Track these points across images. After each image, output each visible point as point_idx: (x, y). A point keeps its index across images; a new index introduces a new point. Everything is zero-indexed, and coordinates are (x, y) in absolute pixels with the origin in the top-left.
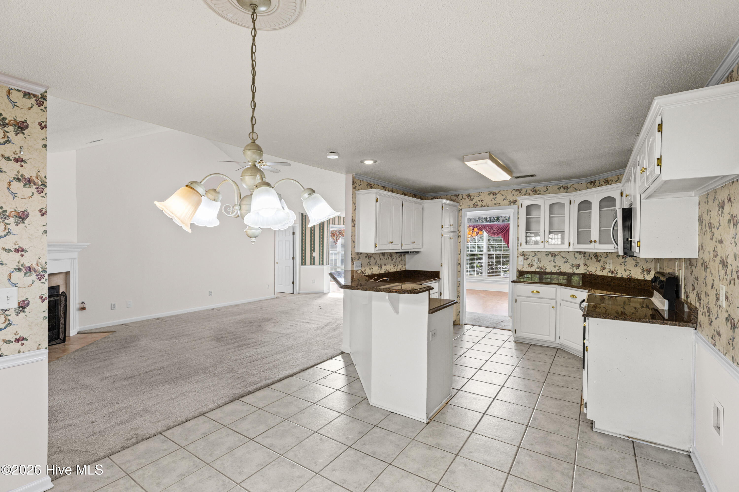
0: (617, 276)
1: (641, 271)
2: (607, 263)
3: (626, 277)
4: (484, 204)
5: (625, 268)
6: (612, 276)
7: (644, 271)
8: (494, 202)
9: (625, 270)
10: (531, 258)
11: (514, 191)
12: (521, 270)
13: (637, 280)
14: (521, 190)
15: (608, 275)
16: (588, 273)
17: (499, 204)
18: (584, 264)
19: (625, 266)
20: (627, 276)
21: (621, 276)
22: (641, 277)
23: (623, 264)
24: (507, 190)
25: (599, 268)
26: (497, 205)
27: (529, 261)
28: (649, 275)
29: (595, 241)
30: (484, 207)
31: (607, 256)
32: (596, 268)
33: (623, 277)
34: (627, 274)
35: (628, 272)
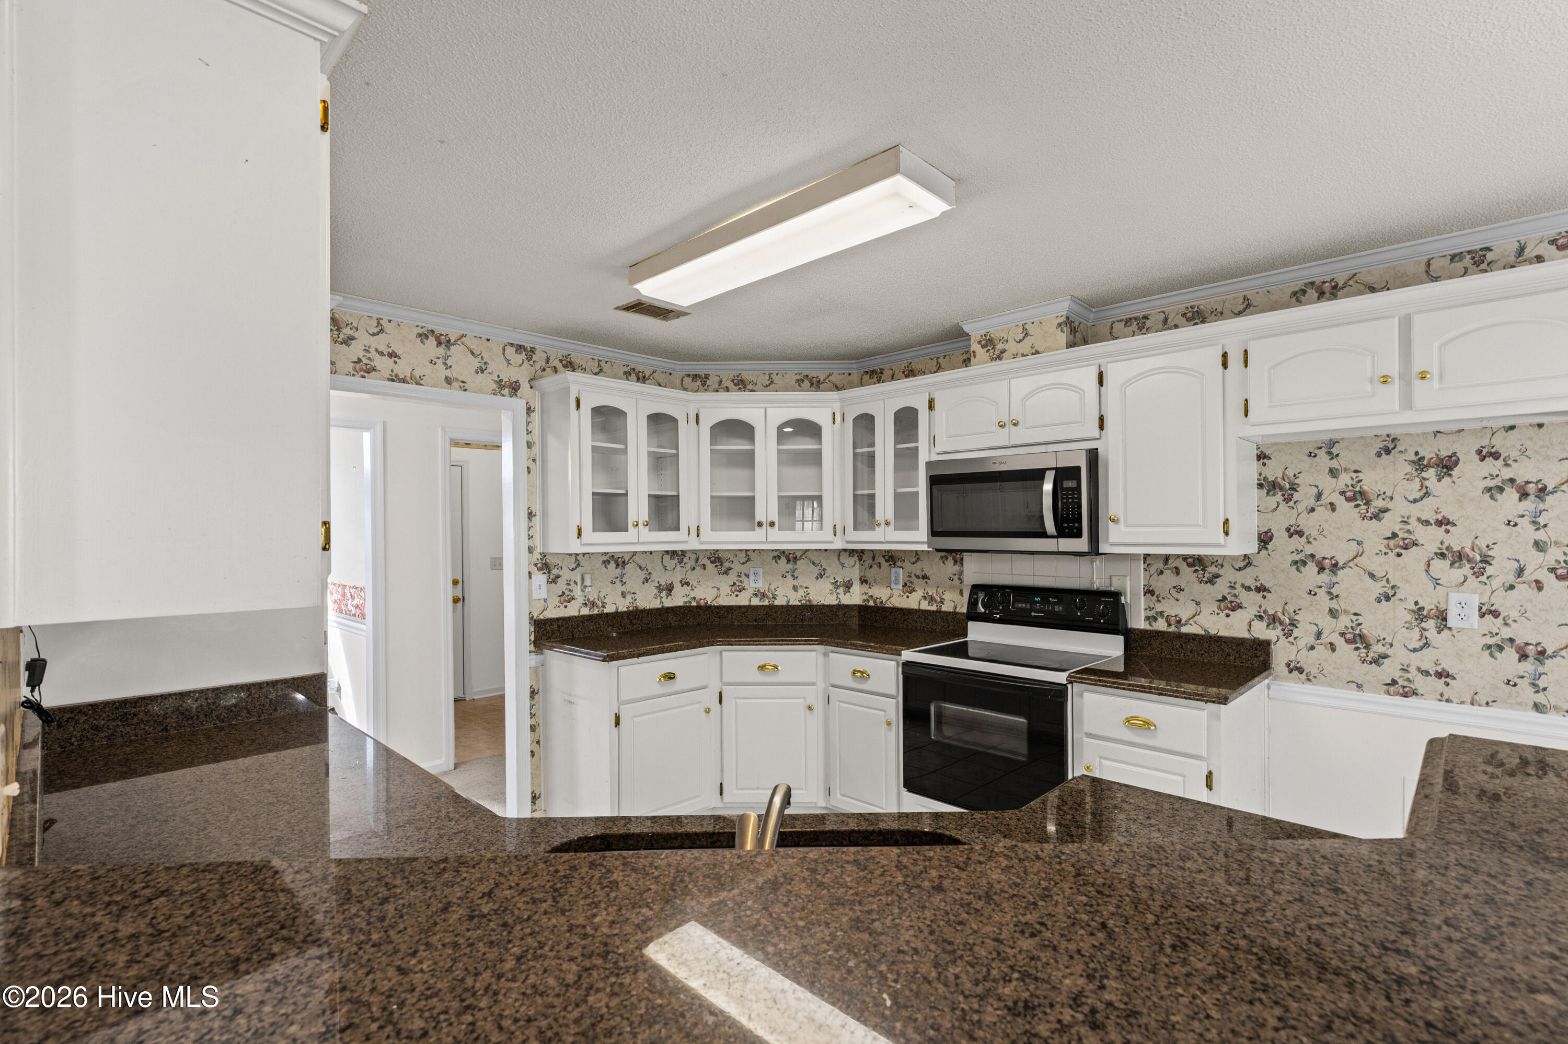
0: (777, 603)
1: (831, 587)
2: (748, 576)
3: (797, 603)
4: (403, 369)
5: (795, 583)
6: (761, 604)
7: (837, 587)
8: (442, 372)
9: (795, 588)
10: (566, 574)
11: (510, 351)
12: (541, 617)
13: (824, 606)
14: (533, 350)
15: (752, 603)
16: (694, 604)
17: (462, 385)
18: (681, 582)
19: (795, 578)
20: (800, 601)
21: (785, 603)
22: (831, 600)
23: (789, 575)
24: (488, 340)
25: (725, 589)
26: (455, 384)
27: (561, 585)
28: (848, 594)
29: (772, 524)
30: (404, 381)
31: (749, 560)
32: (718, 589)
33: (790, 603)
34: (799, 597)
35: (801, 592)
